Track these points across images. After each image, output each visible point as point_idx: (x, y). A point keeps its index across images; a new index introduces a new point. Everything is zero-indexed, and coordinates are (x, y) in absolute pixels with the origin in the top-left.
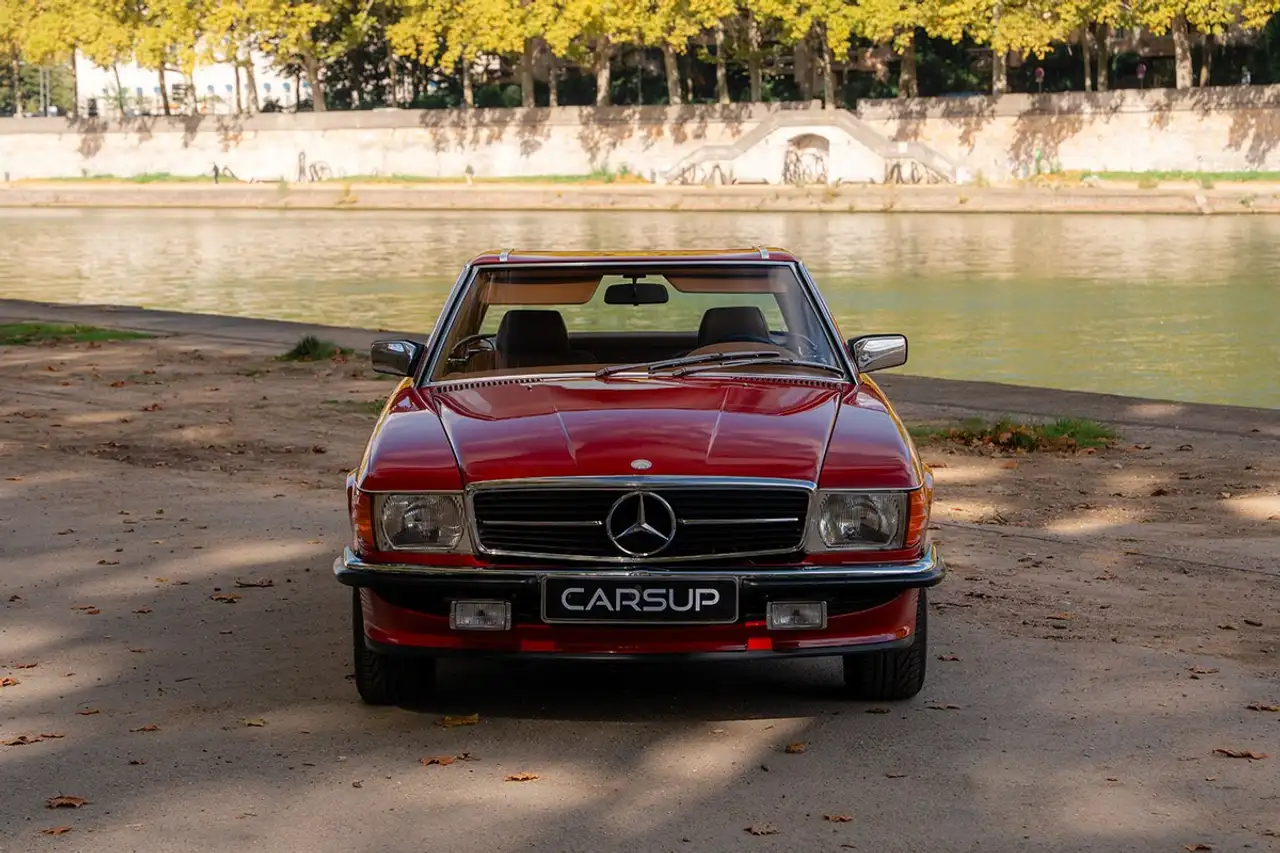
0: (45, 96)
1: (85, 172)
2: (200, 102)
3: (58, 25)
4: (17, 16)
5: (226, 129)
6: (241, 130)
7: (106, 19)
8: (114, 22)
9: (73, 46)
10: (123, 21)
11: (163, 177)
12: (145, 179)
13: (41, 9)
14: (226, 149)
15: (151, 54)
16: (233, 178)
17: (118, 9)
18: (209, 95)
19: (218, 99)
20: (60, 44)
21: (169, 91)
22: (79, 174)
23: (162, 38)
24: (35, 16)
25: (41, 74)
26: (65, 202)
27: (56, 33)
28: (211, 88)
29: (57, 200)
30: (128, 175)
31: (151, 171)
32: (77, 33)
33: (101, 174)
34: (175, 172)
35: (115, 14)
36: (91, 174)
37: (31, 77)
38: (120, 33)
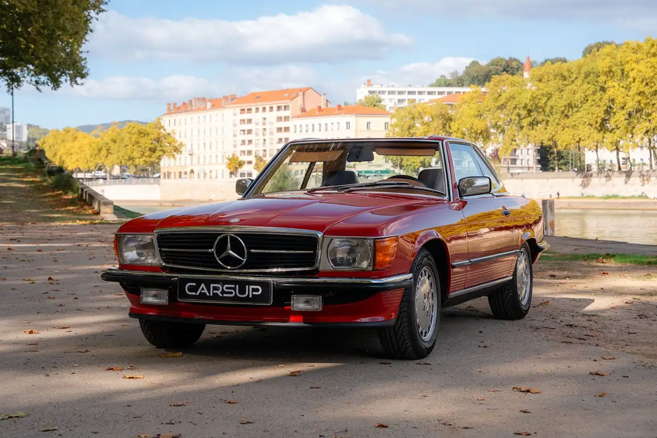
0: (572, 164)
1: (582, 194)
2: (637, 165)
3: (572, 133)
4: (556, 129)
5: (643, 176)
6: (650, 176)
7: (592, 130)
8: (596, 131)
9: (579, 142)
10: (599, 131)
11: (615, 197)
12: (608, 197)
13: (566, 126)
14: (643, 184)
15: (611, 145)
16: (646, 197)
17: (597, 126)
18: (641, 162)
19: (644, 164)
20: (573, 141)
21: (621, 161)
22: (581, 195)
23: (615, 138)
24: (563, 130)
25: (570, 155)
26: (573, 206)
27: (571, 137)
28: (642, 160)
29: (570, 206)
30: (600, 195)
31: (610, 194)
32: (580, 137)
33: (589, 195)
34: (620, 195)
35: (596, 128)
36: (585, 195)
37: (567, 156)
38: (597, 136)
